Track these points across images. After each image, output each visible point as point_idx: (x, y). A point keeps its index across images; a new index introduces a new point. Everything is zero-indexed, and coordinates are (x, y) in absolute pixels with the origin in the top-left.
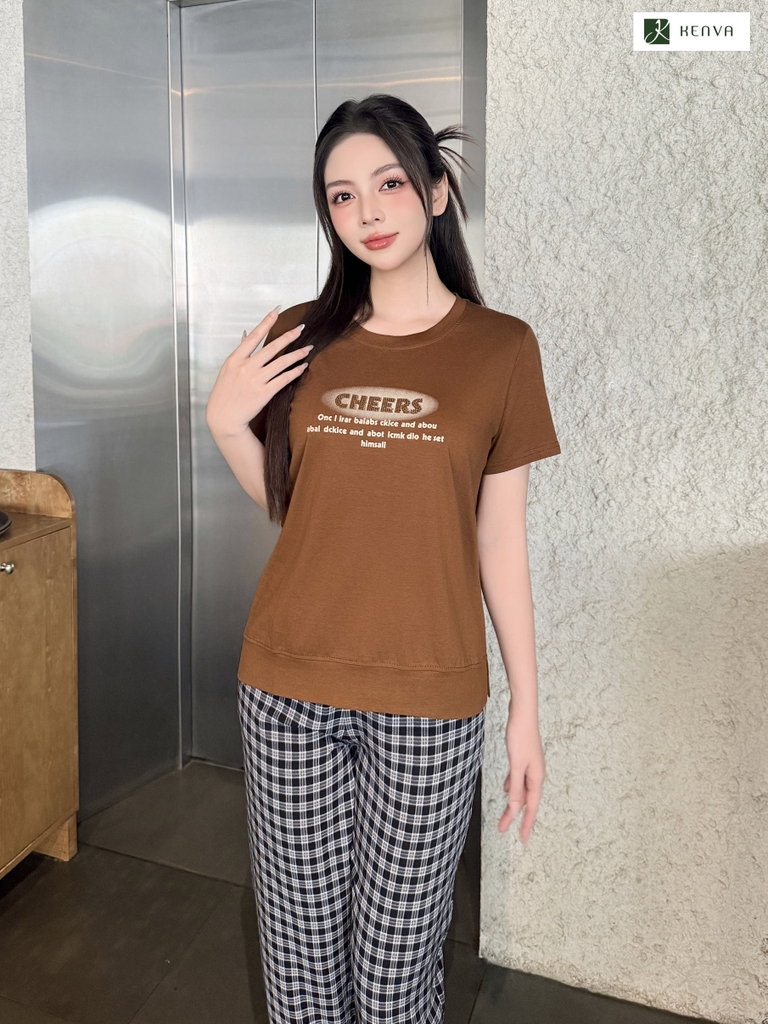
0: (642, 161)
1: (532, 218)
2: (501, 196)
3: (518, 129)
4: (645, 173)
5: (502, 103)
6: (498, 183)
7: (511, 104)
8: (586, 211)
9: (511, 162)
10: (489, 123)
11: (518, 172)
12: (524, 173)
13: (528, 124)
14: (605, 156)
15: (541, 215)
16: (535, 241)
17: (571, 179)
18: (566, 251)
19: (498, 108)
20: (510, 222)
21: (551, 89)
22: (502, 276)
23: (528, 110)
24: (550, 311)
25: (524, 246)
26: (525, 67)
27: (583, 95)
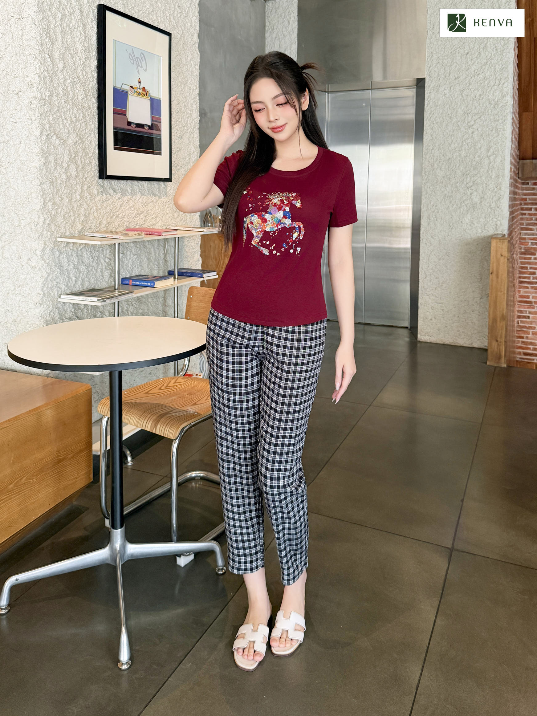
0: (461, 146)
1: (435, 160)
2: (427, 154)
3: (431, 138)
4: (462, 150)
5: (428, 132)
8: (448, 158)
9: (429, 146)
10: (424, 137)
12: (433, 149)
13: (434, 137)
14: (453, 146)
15: (437, 159)
16: (435, 165)
17: (444, 150)
18: (443, 167)
19: (427, 133)
21: (440, 129)
22: (427, 173)
23: (434, 133)
24: (439, 182)
25: (433, 166)
26: (433, 124)
27: (447, 131)
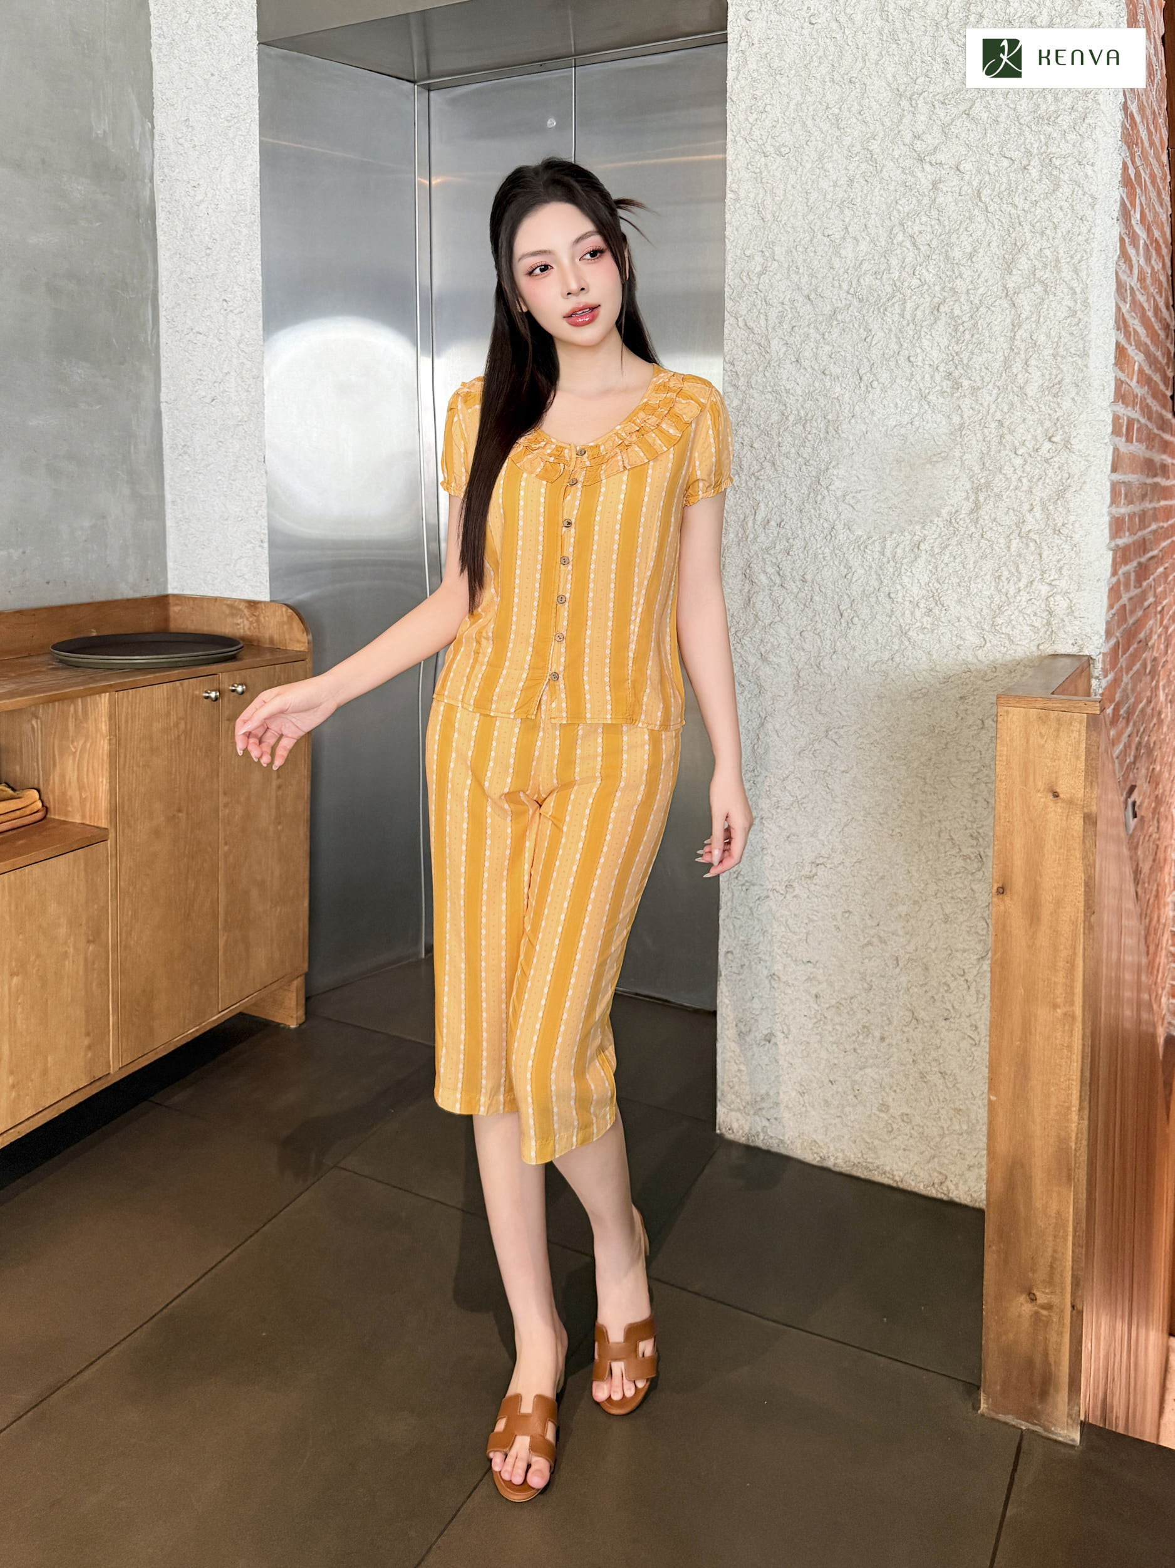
0: (886, 254)
1: (773, 319)
2: (740, 296)
3: (758, 222)
4: (889, 269)
5: (742, 194)
6: (737, 281)
7: (752, 195)
8: (828, 309)
9: (750, 258)
11: (758, 269)
13: (769, 217)
14: (848, 251)
15: (782, 317)
16: (775, 343)
17: (812, 276)
18: (807, 354)
19: (737, 200)
20: (751, 324)
21: (793, 179)
23: (769, 201)
24: (791, 418)
25: (764, 349)
26: (765, 154)
27: (825, 184)
